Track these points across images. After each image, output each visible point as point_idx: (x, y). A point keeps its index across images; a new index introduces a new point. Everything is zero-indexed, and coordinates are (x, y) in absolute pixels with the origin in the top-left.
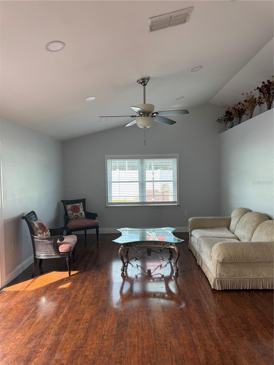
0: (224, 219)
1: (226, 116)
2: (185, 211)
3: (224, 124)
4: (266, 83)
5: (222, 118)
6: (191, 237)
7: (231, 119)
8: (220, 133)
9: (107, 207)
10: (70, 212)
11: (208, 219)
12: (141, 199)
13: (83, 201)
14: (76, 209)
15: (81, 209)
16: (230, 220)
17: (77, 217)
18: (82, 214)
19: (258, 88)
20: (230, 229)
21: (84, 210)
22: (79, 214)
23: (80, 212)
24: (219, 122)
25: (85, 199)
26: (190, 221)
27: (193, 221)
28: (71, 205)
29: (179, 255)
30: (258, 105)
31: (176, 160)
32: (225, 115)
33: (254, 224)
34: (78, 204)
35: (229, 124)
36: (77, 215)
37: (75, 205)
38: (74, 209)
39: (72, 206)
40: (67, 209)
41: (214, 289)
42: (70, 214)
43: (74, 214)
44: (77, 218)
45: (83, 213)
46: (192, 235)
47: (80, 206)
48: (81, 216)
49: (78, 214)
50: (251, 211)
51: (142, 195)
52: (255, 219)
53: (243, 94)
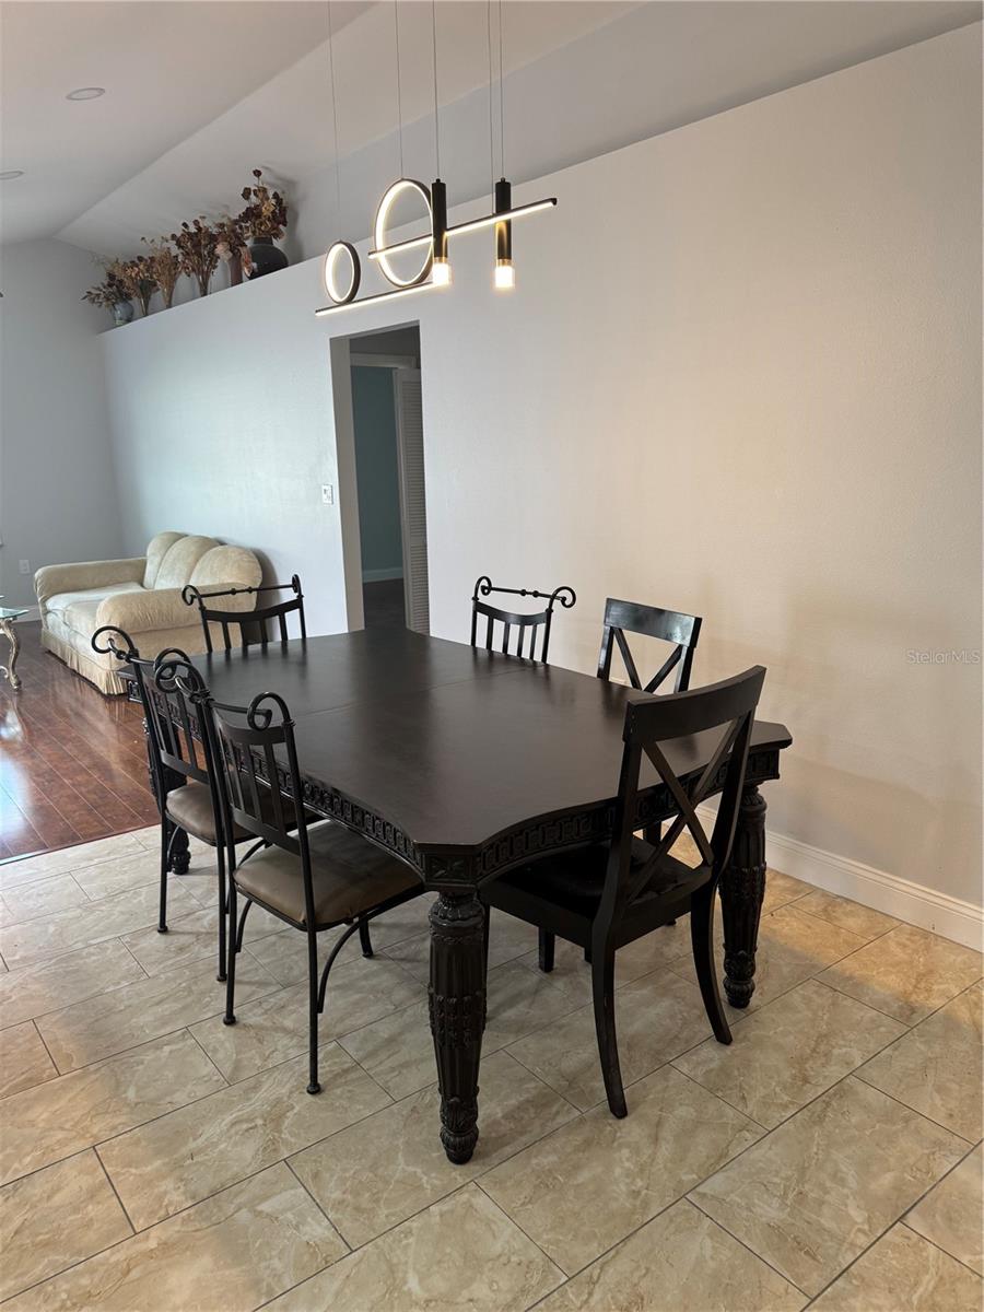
0: (128, 564)
1: (110, 285)
2: (21, 562)
3: (107, 310)
4: (193, 229)
5: (98, 289)
6: (45, 619)
7: (125, 297)
8: (101, 332)
11: (87, 567)
16: (144, 564)
19: (173, 236)
20: (145, 584)
24: (93, 301)
26: (39, 577)
27: (47, 575)
29: (18, 647)
30: (184, 274)
32: (106, 283)
33: (191, 559)
35: (120, 311)
41: (109, 694)
46: (49, 612)
50: (187, 536)
52: (193, 548)
53: (143, 239)
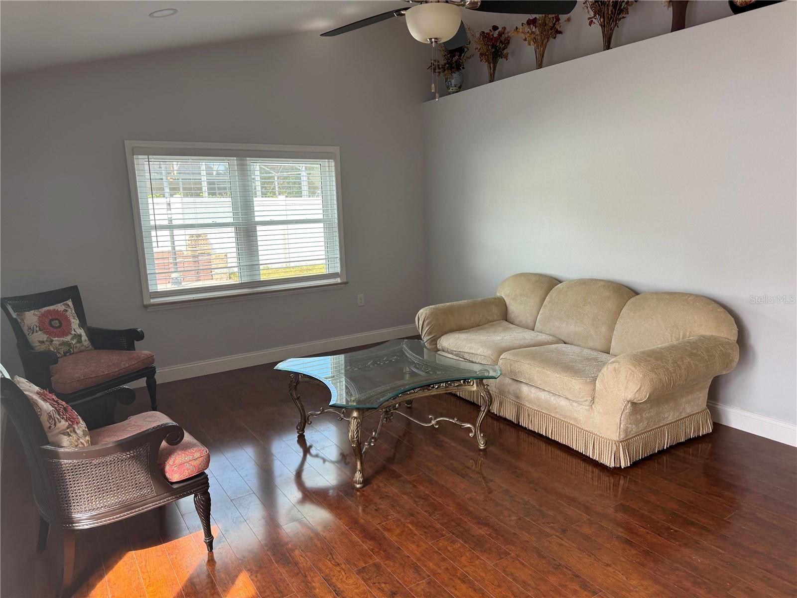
3: (444, 79)
5: (438, 61)
8: (425, 102)
9: (146, 307)
10: (37, 338)
12: (249, 273)
13: (72, 293)
14: (57, 325)
15: (72, 320)
17: (66, 348)
18: (80, 336)
21: (83, 324)
22: (72, 339)
23: (73, 332)
24: (434, 71)
25: (76, 287)
28: (36, 312)
31: (333, 164)
34: (60, 307)
35: (455, 79)
36: (68, 344)
37: (49, 311)
38: (51, 325)
39: (43, 315)
40: (25, 329)
42: (42, 342)
43: (56, 340)
44: (69, 351)
45: (81, 331)
47: (67, 311)
48: (78, 345)
49: (68, 338)
51: (250, 263)
